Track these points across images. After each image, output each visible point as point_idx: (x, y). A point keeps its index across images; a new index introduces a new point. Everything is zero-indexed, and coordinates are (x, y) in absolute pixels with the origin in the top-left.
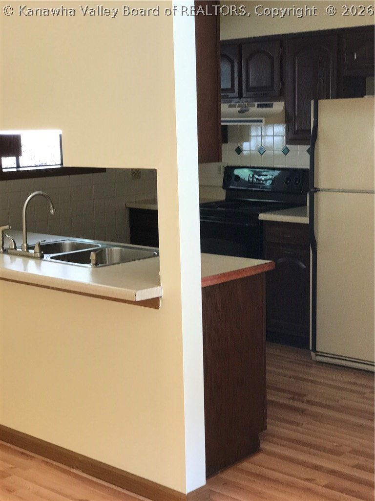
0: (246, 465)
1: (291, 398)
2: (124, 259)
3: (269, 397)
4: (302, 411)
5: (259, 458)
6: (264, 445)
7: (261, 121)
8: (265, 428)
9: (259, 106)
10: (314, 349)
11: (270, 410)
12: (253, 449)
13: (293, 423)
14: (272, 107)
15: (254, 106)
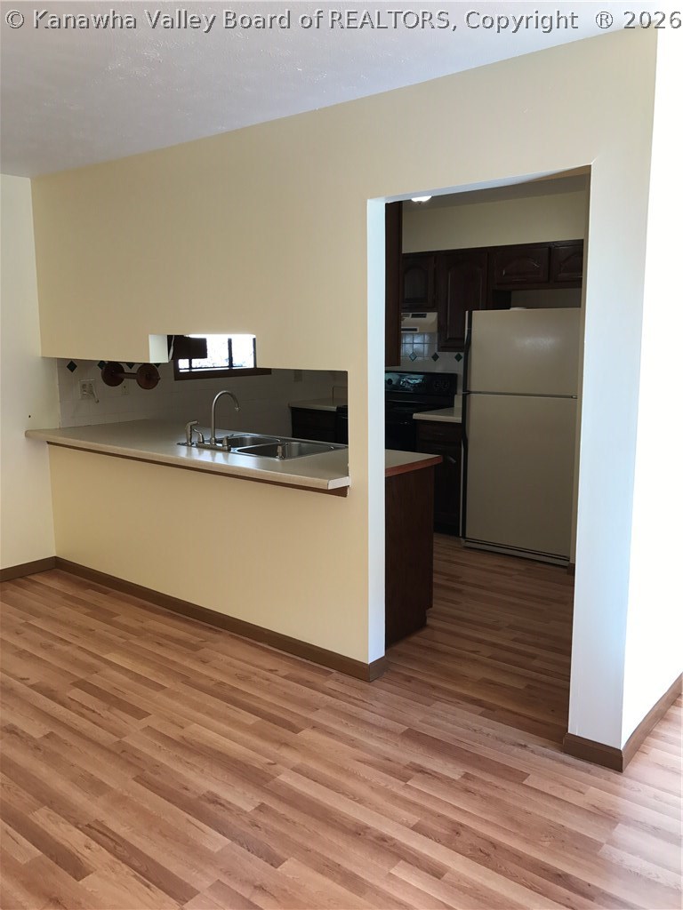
0: (414, 639)
1: (447, 580)
2: (301, 453)
3: (434, 580)
4: (459, 591)
5: (426, 632)
6: (429, 621)
7: (415, 330)
8: (431, 607)
9: (413, 316)
10: (464, 536)
11: (436, 591)
12: (422, 625)
13: (453, 602)
14: (425, 317)
15: (408, 316)
